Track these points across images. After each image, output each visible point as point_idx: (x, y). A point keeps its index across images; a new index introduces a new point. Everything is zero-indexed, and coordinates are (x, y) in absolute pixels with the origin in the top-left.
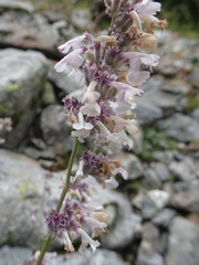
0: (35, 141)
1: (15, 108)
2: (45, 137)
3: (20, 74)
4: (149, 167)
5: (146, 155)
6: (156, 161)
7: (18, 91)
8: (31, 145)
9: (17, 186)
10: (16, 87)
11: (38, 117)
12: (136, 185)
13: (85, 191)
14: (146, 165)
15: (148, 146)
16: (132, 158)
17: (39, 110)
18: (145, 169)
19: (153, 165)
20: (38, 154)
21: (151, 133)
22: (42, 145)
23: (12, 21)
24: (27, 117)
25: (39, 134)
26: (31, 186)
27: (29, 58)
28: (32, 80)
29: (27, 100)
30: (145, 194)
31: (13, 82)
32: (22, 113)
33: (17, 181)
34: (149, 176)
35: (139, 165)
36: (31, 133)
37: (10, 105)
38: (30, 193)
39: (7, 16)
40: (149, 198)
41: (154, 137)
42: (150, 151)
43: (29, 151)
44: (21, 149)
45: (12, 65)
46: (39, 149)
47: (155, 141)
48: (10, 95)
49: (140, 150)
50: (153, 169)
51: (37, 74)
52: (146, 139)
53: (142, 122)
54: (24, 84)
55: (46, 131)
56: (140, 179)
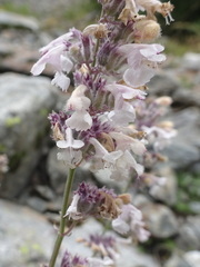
0: (41, 189)
1: (15, 147)
2: (54, 183)
3: (23, 104)
4: (185, 222)
5: (182, 206)
6: (194, 214)
7: (19, 125)
8: (36, 194)
9: (18, 247)
10: (17, 120)
11: (44, 159)
12: (169, 246)
13: (111, 246)
14: (181, 220)
15: (184, 196)
16: (164, 210)
17: (45, 150)
18: (180, 225)
19: (190, 219)
20: (45, 205)
21: (187, 179)
22: (49, 194)
23: (12, 40)
24: (30, 159)
25: (46, 180)
26: (35, 247)
27: (34, 85)
28: (37, 112)
29: (31, 137)
30: (181, 257)
31: (14, 114)
32: (24, 154)
33: (17, 240)
34: (186, 234)
35: (173, 220)
36: (36, 179)
37: (9, 143)
38: (34, 255)
39: (7, 35)
40: (186, 263)
41: (191, 184)
42: (187, 202)
43: (33, 201)
44: (23, 199)
45: (12, 93)
46: (46, 199)
47: (192, 190)
48: (9, 130)
49: (173, 200)
50: (191, 225)
51: (43, 105)
52: (181, 187)
53: (175, 165)
54: (27, 117)
55: (54, 176)
56: (174, 237)
